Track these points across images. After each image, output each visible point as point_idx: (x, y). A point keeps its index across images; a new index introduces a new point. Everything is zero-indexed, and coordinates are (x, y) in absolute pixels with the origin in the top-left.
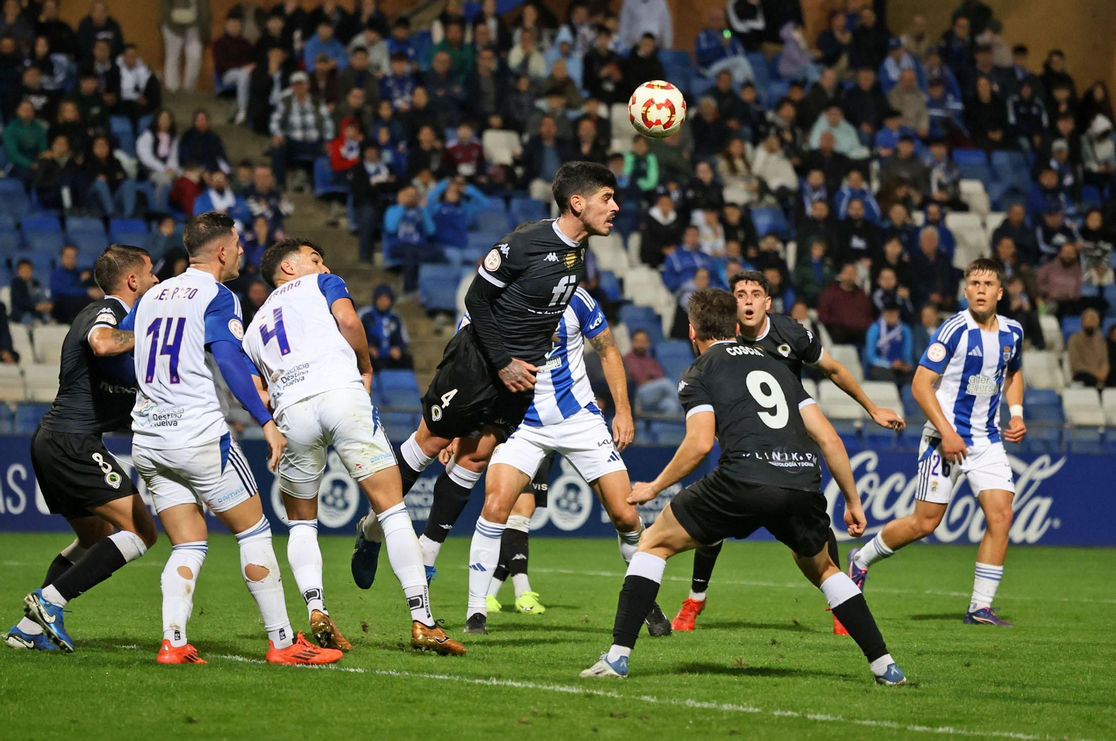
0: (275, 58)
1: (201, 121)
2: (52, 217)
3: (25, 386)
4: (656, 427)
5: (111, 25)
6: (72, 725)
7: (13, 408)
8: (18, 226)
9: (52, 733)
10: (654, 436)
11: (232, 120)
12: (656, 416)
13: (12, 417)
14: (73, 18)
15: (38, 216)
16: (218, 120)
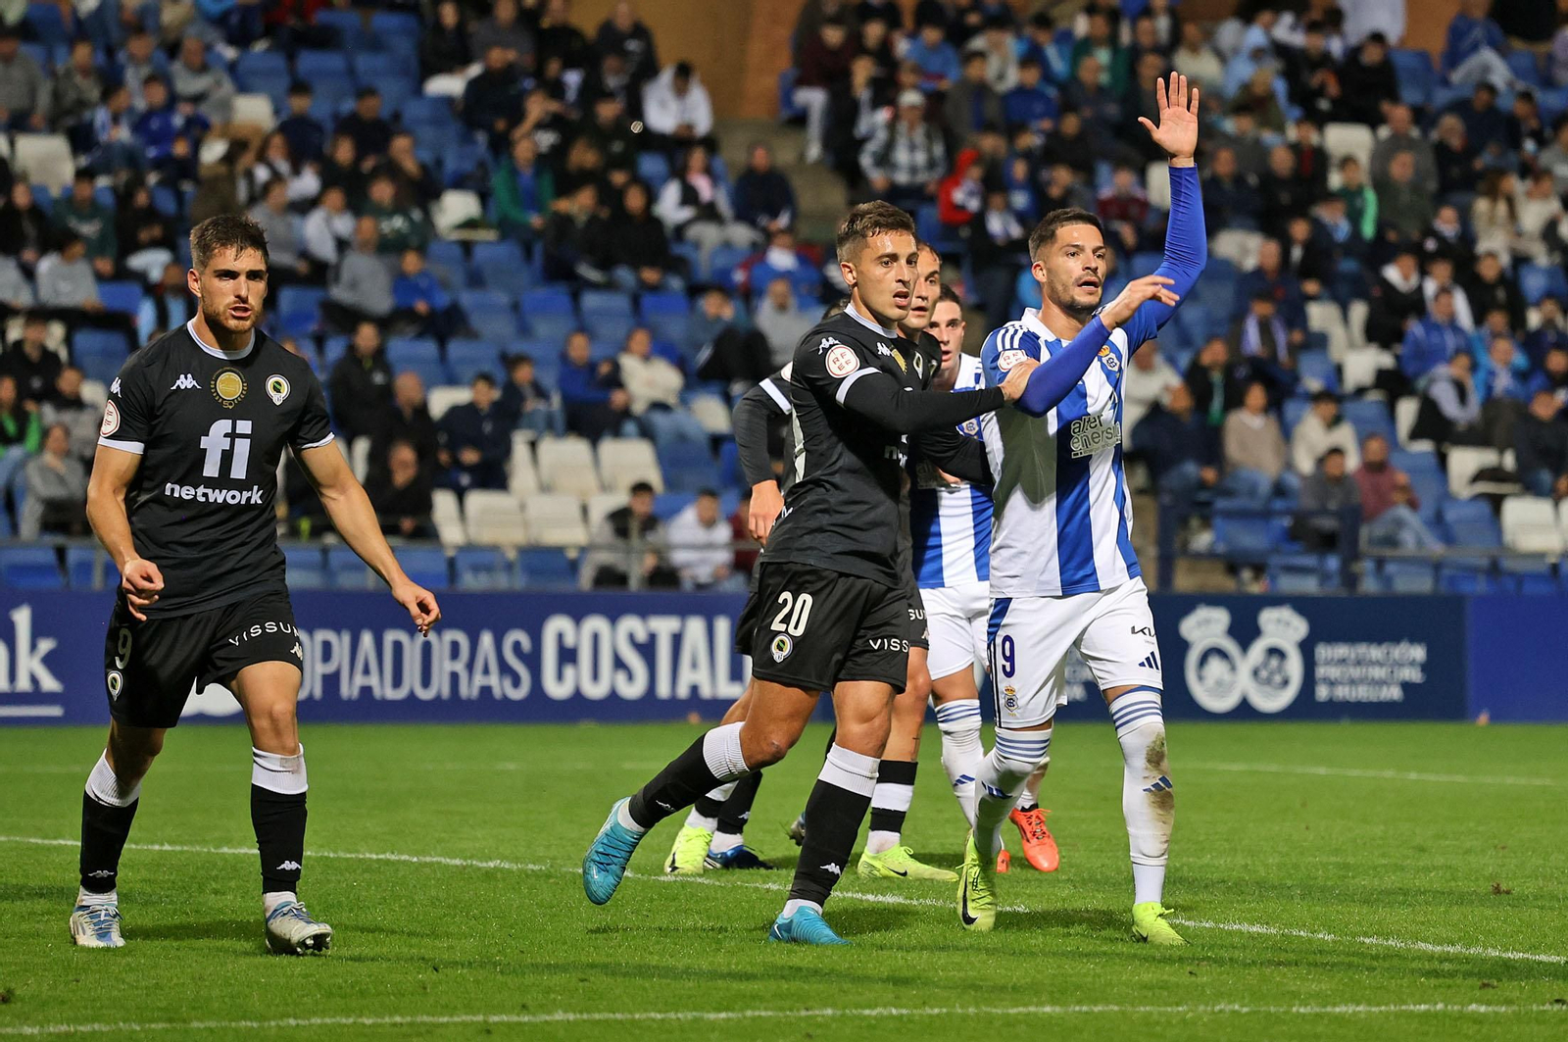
0: (863, 71)
1: (760, 158)
2: (559, 294)
3: (526, 524)
4: (1391, 568)
5: (640, 31)
6: (581, 984)
7: (512, 555)
8: (515, 307)
9: (552, 996)
10: (1388, 581)
11: (802, 156)
12: (1388, 552)
13: (509, 567)
14: (587, 23)
15: (542, 292)
16: (784, 155)
